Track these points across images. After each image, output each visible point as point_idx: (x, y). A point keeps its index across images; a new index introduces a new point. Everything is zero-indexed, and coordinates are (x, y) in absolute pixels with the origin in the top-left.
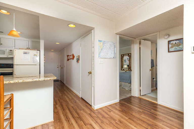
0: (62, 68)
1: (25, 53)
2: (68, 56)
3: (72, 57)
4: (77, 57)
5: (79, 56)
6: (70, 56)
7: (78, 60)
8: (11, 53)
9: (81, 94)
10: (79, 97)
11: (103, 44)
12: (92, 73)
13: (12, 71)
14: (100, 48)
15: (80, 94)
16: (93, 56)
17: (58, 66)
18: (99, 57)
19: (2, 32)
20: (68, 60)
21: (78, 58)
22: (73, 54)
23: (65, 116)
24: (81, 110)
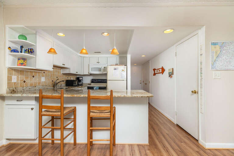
0: (146, 84)
1: (115, 69)
2: (154, 70)
3: (161, 70)
4: (169, 70)
5: (173, 69)
6: (158, 69)
7: (171, 75)
8: (104, 70)
9: (176, 120)
10: (174, 124)
11: (221, 47)
12: (199, 93)
13: (106, 86)
14: (214, 55)
15: (174, 119)
16: (201, 68)
17: (141, 82)
18: (212, 68)
19: (100, 52)
20: (155, 74)
21: (171, 71)
22: (162, 67)
23: (161, 143)
24: (182, 142)
